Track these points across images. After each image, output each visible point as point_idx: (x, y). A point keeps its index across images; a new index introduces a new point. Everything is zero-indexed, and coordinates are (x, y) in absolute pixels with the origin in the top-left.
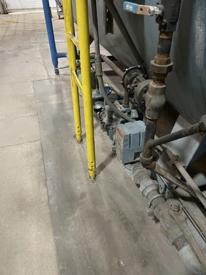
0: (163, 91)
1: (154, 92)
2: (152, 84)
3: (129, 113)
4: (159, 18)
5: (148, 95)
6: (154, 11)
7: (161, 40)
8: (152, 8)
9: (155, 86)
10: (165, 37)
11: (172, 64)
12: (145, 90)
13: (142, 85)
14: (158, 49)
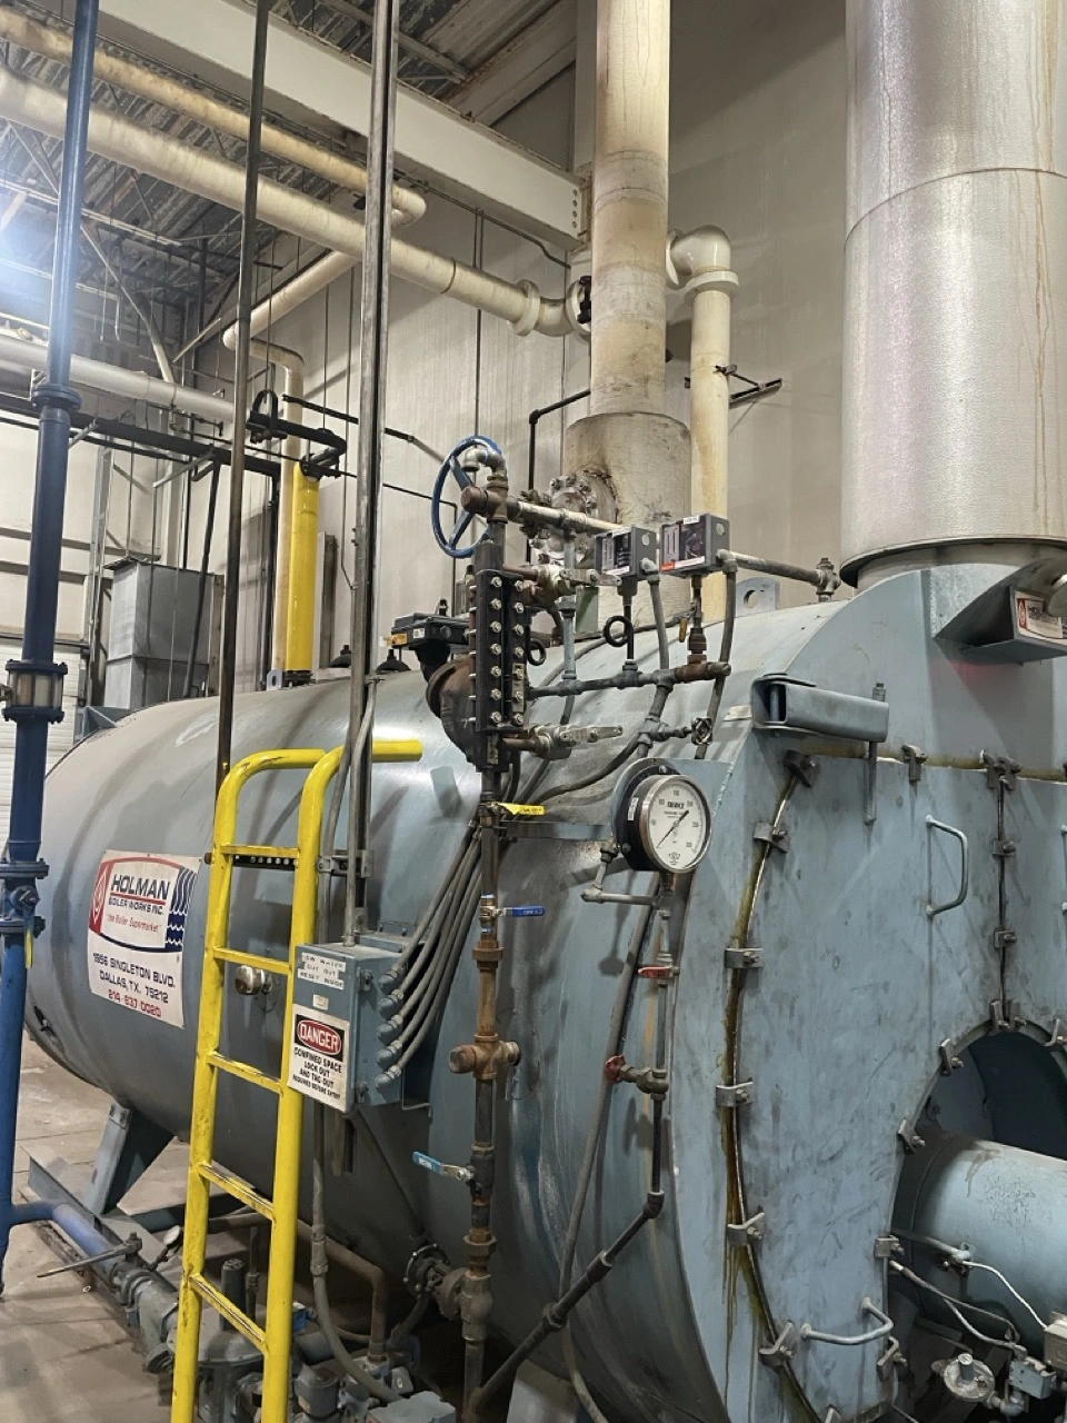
0: (488, 1286)
1: (474, 1289)
2: (471, 1276)
3: (388, 1381)
4: (471, 1183)
5: (466, 1295)
6: (465, 1175)
7: (476, 1209)
8: (462, 1171)
9: (475, 1278)
10: (481, 1204)
11: (494, 1240)
12: (457, 1290)
13: (451, 1280)
14: (473, 1220)
